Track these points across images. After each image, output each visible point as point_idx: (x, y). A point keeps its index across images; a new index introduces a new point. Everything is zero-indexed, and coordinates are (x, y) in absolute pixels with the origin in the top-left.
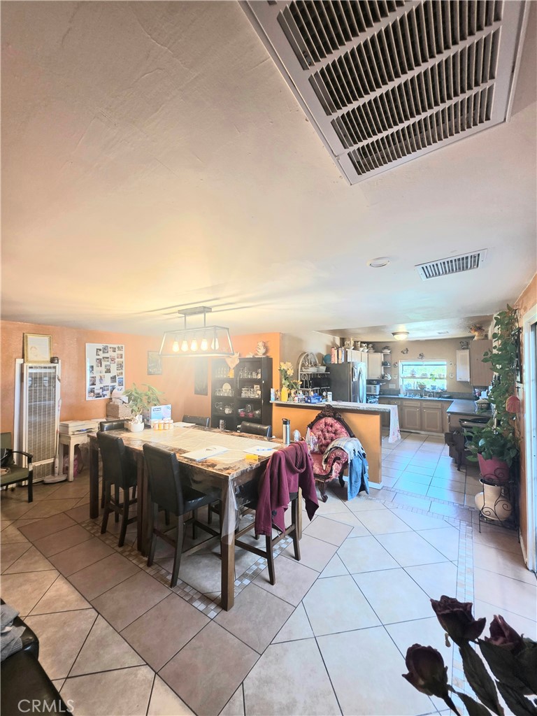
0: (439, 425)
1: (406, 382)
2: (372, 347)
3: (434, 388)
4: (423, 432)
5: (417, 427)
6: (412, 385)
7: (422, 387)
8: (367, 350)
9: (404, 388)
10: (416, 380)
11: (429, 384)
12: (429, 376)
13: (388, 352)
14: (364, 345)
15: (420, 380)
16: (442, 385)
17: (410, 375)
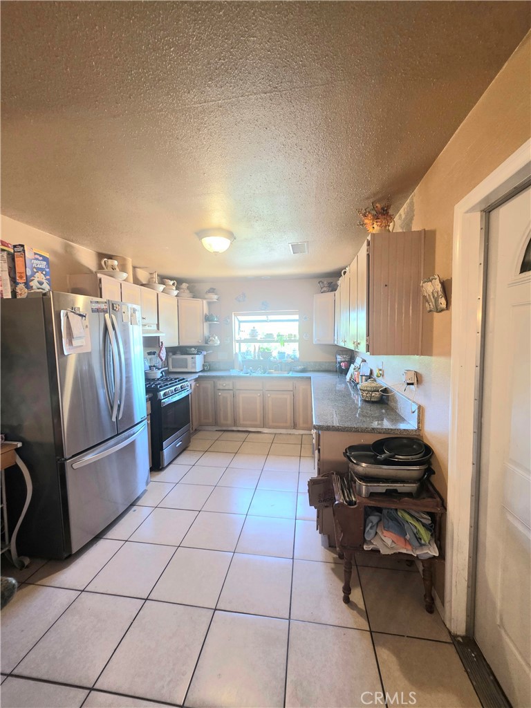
0: (288, 417)
1: (244, 347)
2: (188, 288)
3: (282, 354)
4: (266, 430)
5: (258, 423)
6: (252, 353)
7: (266, 354)
8: (176, 292)
9: (240, 358)
10: (257, 345)
11: (275, 349)
12: (276, 338)
13: (214, 297)
14: (171, 283)
15: (262, 345)
16: (292, 350)
17: (248, 337)
